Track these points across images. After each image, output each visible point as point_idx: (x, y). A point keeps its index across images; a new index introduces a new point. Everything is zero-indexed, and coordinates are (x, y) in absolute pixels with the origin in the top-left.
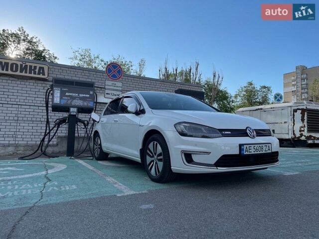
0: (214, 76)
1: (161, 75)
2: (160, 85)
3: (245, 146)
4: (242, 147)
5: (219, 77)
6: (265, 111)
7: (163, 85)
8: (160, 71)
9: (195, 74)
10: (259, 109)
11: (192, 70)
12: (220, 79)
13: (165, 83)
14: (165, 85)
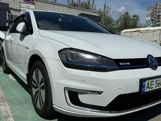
0: (105, 7)
1: (69, 4)
2: (67, 10)
3: (147, 82)
4: (144, 84)
5: (108, 8)
6: (141, 33)
7: (69, 10)
8: (68, 1)
9: (92, 5)
10: (137, 31)
11: (90, 2)
12: (109, 9)
13: (71, 9)
14: (71, 10)
